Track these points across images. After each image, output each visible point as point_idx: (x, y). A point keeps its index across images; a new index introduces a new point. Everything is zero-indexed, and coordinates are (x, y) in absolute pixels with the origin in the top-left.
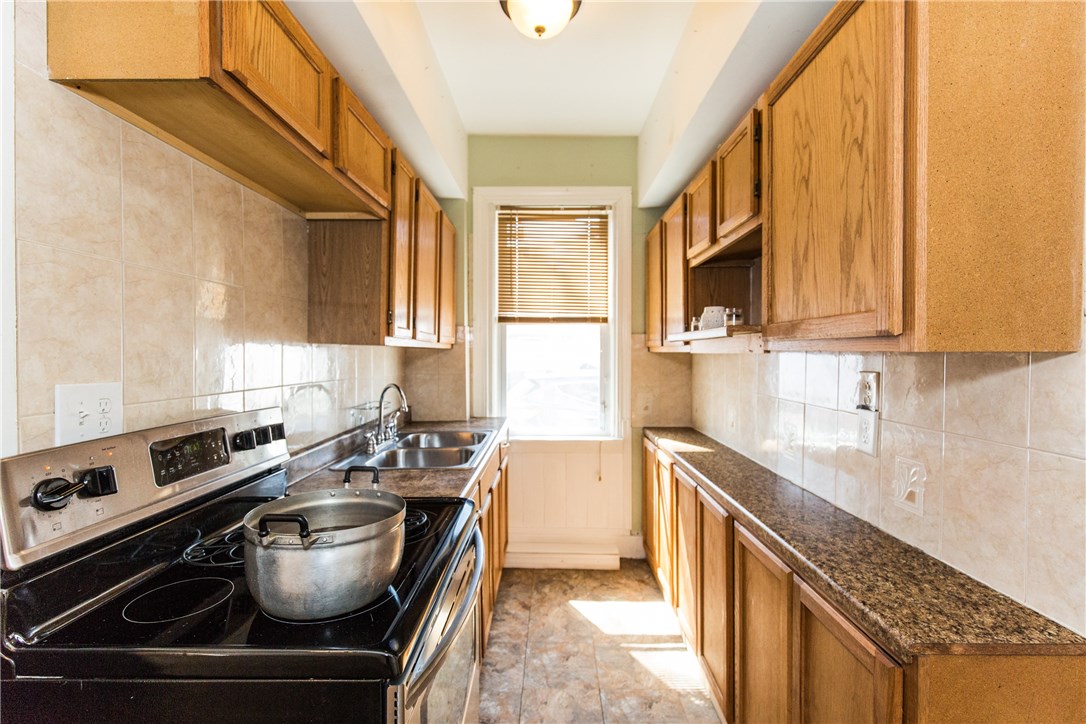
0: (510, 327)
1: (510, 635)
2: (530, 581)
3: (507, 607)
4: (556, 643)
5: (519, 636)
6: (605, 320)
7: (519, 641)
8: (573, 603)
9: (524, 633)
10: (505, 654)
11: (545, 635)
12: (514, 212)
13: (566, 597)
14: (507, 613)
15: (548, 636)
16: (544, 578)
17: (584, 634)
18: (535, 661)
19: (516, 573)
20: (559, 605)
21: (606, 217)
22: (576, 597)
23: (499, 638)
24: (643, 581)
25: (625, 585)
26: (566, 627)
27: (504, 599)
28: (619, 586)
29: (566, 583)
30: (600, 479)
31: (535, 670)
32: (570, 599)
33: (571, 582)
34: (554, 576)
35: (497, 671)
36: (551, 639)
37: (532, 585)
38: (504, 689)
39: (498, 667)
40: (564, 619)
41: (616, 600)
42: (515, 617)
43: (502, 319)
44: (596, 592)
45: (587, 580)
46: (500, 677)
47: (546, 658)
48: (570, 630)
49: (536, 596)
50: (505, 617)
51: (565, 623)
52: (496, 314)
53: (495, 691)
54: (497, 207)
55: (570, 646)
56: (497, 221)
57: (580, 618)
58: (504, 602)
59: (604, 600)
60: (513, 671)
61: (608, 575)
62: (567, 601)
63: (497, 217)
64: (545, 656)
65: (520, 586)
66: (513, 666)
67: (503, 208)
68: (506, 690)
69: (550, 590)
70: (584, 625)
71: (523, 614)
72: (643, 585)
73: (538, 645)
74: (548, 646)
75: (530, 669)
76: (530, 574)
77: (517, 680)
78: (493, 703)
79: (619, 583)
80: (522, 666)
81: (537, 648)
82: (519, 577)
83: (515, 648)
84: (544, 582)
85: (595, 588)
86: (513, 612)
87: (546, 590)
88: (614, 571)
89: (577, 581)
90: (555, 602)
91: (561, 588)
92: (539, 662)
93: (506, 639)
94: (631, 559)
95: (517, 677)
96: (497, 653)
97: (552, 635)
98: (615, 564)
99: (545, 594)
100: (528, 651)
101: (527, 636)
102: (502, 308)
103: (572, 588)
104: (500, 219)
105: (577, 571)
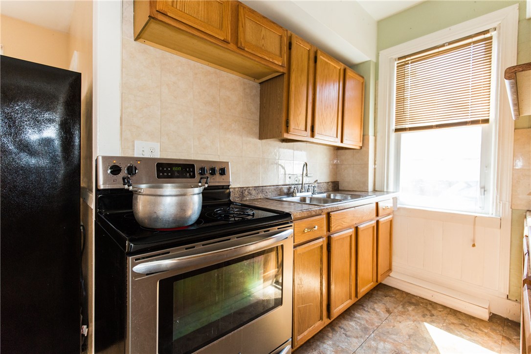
0: (404, 135)
1: (367, 321)
2: (401, 299)
3: (376, 306)
4: (395, 340)
5: (373, 324)
6: (486, 121)
7: (370, 327)
8: (426, 324)
9: (377, 324)
10: (356, 329)
11: (390, 332)
12: (407, 59)
13: (423, 319)
14: (374, 309)
15: (392, 334)
16: (413, 301)
17: (422, 346)
18: (373, 342)
19: (395, 291)
20: (414, 321)
21: (491, 38)
22: (432, 322)
23: (359, 319)
24: (509, 339)
25: (486, 334)
26: (410, 336)
27: (377, 301)
28: (480, 332)
29: (429, 310)
30: (474, 245)
31: (370, 347)
32: (426, 321)
33: (434, 312)
34: (422, 303)
35: (346, 335)
36: (393, 336)
37: (401, 301)
38: (344, 345)
39: (348, 333)
40: (413, 331)
41: (469, 340)
42: (377, 314)
43: (397, 130)
44: (452, 327)
45: (449, 316)
46: (345, 338)
47: (381, 345)
48: (412, 339)
49: (400, 308)
50: (371, 311)
51: (411, 333)
52: (393, 127)
53: (338, 343)
54: (395, 60)
55: (405, 347)
56: (396, 68)
57: (426, 336)
58: (376, 303)
59: (457, 335)
60: (355, 340)
61: (473, 320)
62: (423, 321)
63: (396, 65)
64: (382, 344)
65: (392, 299)
66: (357, 337)
67: (399, 59)
68: (344, 347)
69: (413, 310)
70: (426, 341)
71: (384, 315)
72: (506, 342)
73: (382, 335)
74: (388, 340)
75: (367, 345)
76: (405, 295)
77: (355, 346)
78: (332, 349)
79: (479, 329)
80: (363, 341)
81: (380, 337)
82: (396, 294)
83: (365, 330)
84: (411, 303)
85: (453, 323)
86: (378, 310)
87: (410, 309)
88: (481, 321)
89: (440, 313)
90: (411, 318)
91: (423, 312)
92: (375, 345)
93: (363, 322)
94: (507, 319)
95: (355, 344)
96: (352, 326)
97: (397, 335)
98: (485, 316)
99: (408, 310)
100: (373, 335)
101: (378, 327)
102: (397, 122)
103: (432, 315)
104: (398, 67)
105: (445, 307)
